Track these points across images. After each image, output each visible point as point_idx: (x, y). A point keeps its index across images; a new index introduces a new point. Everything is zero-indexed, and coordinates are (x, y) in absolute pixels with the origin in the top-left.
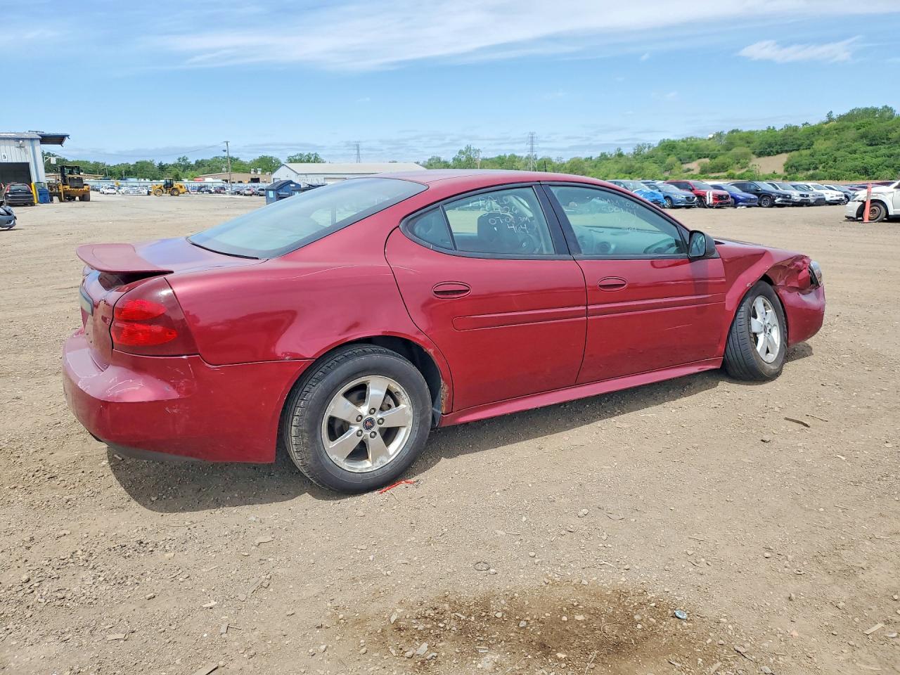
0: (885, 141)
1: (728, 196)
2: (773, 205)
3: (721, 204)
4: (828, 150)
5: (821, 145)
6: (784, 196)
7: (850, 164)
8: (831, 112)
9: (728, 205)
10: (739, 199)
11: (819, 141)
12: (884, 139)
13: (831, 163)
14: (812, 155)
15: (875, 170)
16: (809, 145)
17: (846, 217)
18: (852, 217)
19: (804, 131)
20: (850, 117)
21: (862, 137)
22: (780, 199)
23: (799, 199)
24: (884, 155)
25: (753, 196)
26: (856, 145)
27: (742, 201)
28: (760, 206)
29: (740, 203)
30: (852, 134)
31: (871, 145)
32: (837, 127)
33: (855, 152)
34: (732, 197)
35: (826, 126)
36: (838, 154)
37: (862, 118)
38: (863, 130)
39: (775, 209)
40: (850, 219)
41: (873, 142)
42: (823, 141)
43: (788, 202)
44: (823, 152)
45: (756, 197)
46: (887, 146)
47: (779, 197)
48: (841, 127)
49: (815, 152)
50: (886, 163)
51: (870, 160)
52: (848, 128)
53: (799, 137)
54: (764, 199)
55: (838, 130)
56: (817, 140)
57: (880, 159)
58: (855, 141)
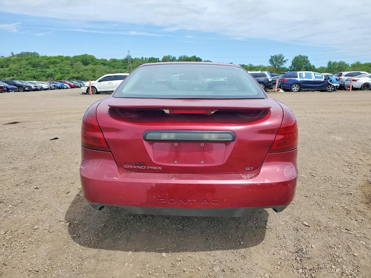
0: (39, 66)
1: (5, 87)
2: (25, 91)
3: (2, 90)
4: (16, 69)
5: (12, 66)
6: (29, 87)
7: (28, 74)
8: (12, 52)
9: (5, 91)
10: (9, 88)
11: (11, 64)
12: (38, 65)
13: (19, 74)
14: (10, 70)
15: (38, 77)
16: (7, 66)
17: (82, 93)
18: (84, 93)
19: (3, 60)
20: (22, 55)
21: (29, 64)
22: (27, 88)
23: (34, 88)
24: (40, 71)
25: (15, 87)
26: (27, 67)
27: (11, 89)
28: (19, 91)
29: (10, 90)
30: (24, 62)
31: (34, 67)
32: (17, 59)
33: (28, 70)
34: (6, 88)
35: (12, 58)
36: (21, 70)
37: (27, 56)
38: (29, 61)
39: (25, 92)
40: (84, 94)
41: (35, 66)
42: (13, 65)
43: (30, 90)
44: (14, 69)
45: (17, 87)
46: (40, 68)
47: (27, 87)
48: (19, 59)
49: (11, 69)
50: (42, 74)
51: (34, 73)
52: (22, 60)
53: (2, 62)
54: (21, 88)
55: (19, 60)
56: (10, 64)
57: (39, 73)
58: (27, 65)
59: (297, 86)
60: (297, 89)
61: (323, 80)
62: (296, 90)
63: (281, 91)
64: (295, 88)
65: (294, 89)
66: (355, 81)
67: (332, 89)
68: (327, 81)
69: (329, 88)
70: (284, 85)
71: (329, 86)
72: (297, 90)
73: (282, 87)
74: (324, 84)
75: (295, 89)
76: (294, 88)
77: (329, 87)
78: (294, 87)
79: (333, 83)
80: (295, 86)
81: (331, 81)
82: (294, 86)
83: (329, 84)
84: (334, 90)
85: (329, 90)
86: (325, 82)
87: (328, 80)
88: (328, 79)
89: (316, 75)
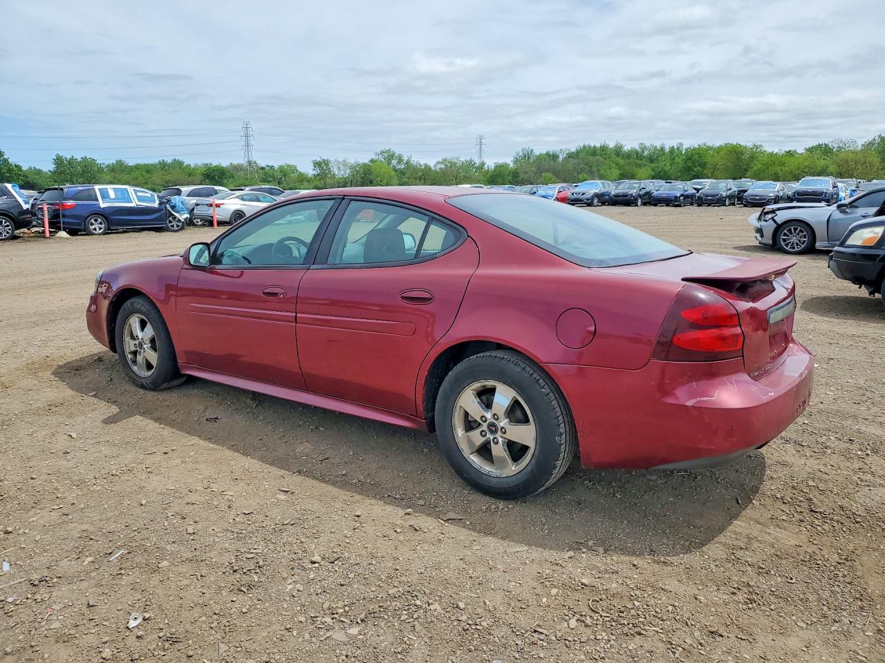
59: (99, 220)
60: (100, 229)
61: (156, 205)
62: (98, 231)
63: (63, 234)
64: (96, 226)
65: (95, 229)
66: (218, 206)
67: (178, 226)
68: (166, 208)
69: (172, 224)
70: (67, 220)
71: (171, 219)
72: (102, 230)
73: (62, 225)
74: (161, 215)
75: (98, 229)
76: (93, 227)
77: (170, 222)
78: (92, 224)
79: (177, 212)
80: (96, 220)
81: (173, 207)
82: (92, 221)
83: (171, 215)
84: (182, 229)
85: (173, 226)
86: (162, 210)
87: (168, 206)
88: (167, 202)
89: (139, 194)
